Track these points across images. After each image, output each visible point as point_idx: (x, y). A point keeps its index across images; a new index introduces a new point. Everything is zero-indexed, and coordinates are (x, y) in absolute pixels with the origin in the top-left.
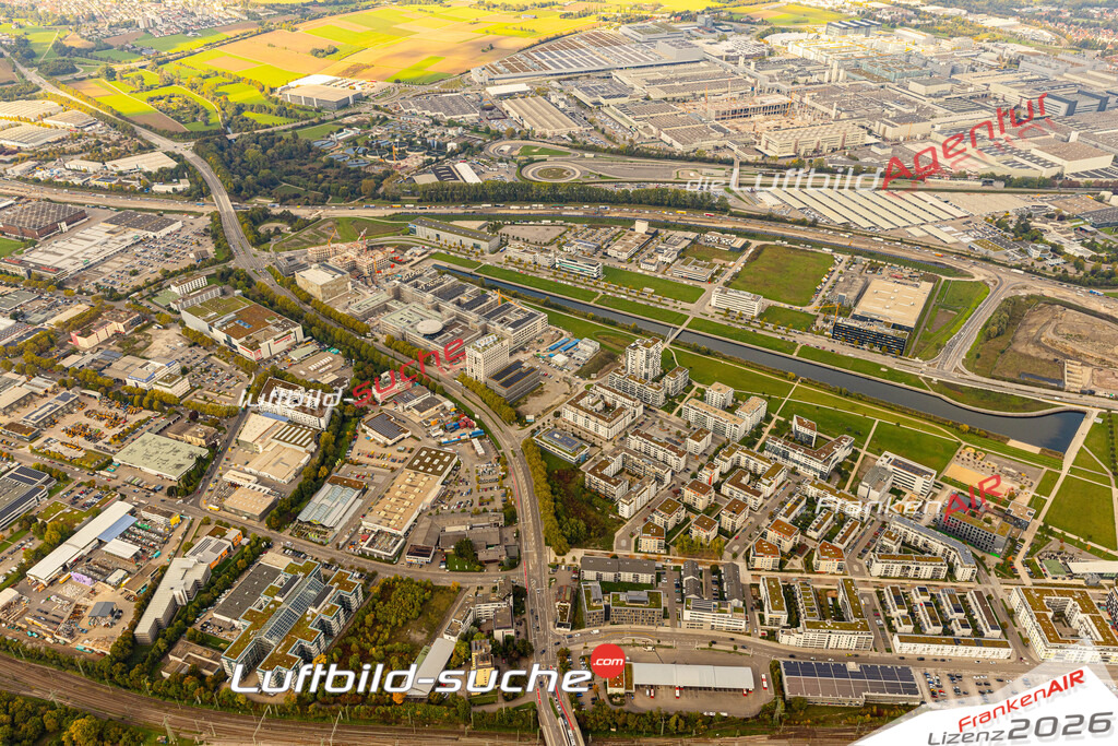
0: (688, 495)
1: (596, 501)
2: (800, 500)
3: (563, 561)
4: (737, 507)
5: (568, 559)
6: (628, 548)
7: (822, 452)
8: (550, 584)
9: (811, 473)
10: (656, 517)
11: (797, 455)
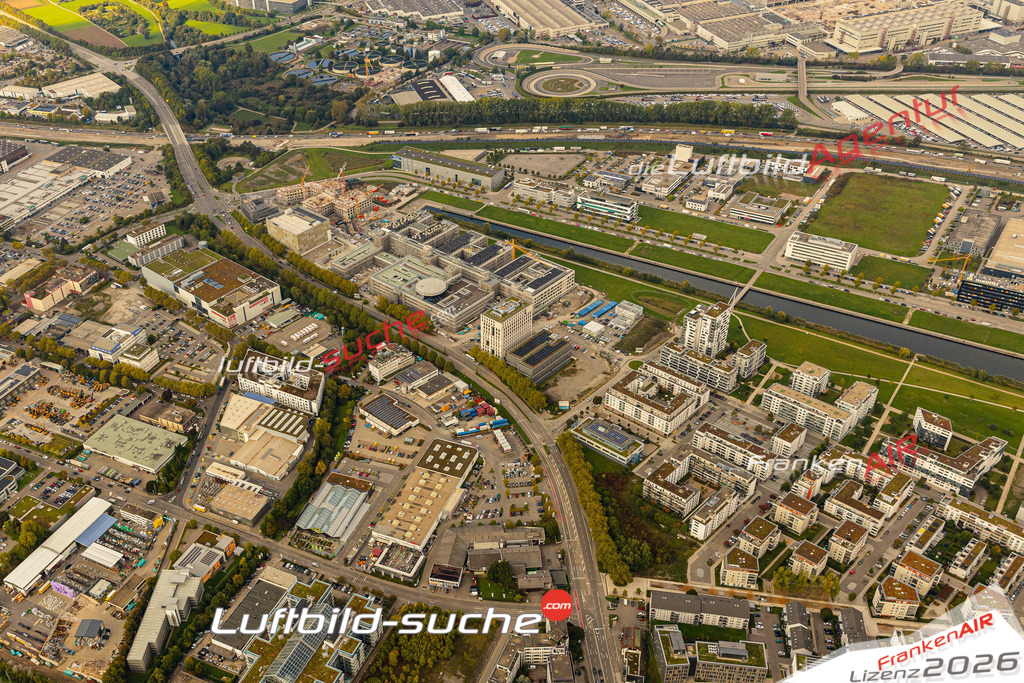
0: (782, 512)
1: (659, 516)
2: (936, 525)
3: (625, 593)
4: (852, 532)
5: (631, 590)
6: (706, 579)
7: (964, 460)
8: (611, 623)
9: (947, 487)
10: (743, 541)
11: (928, 463)
